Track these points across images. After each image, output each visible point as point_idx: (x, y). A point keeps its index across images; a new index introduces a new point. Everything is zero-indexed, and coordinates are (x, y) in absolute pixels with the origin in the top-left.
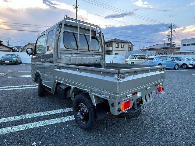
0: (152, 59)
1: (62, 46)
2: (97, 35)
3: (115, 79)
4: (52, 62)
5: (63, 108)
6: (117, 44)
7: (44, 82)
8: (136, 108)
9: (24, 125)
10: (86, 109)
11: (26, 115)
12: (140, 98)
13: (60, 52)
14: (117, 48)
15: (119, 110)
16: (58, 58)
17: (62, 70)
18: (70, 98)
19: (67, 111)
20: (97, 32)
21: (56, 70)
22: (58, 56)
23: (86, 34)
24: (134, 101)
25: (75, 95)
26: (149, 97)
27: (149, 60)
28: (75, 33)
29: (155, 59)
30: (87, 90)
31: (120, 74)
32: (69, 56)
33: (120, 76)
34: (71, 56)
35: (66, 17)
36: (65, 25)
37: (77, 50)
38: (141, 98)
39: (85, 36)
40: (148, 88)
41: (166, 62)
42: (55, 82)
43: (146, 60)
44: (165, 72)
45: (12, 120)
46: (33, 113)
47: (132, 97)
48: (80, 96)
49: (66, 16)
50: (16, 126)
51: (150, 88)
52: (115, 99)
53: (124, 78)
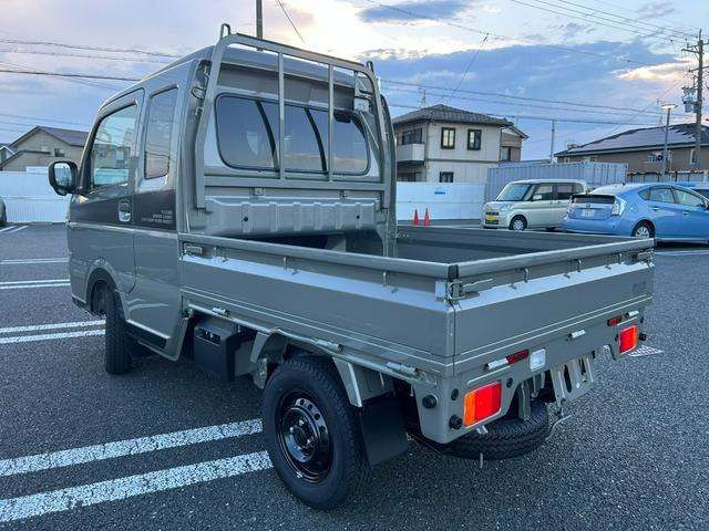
0: (610, 199)
1: (210, 158)
2: (361, 105)
3: (439, 299)
4: (171, 227)
5: (219, 423)
6: (446, 132)
7: (131, 309)
8: (526, 418)
9: (61, 493)
10: (321, 422)
11: (63, 452)
12: (543, 375)
13: (202, 181)
14: (448, 147)
15: (455, 423)
16: (196, 208)
17: (216, 262)
18: (249, 377)
19: (237, 434)
20: (357, 93)
21: (187, 258)
22: (194, 200)
23: (311, 103)
24: (514, 386)
25: (272, 367)
26: (583, 371)
27: (593, 205)
28: (264, 100)
29: (623, 203)
30: (325, 344)
31: (456, 281)
32: (239, 201)
33: (456, 289)
34: (250, 200)
35: (226, 34)
36: (224, 68)
37: (273, 174)
38: (548, 374)
39: (307, 110)
40: (575, 335)
41: (673, 214)
42: (185, 313)
43: (581, 205)
44: (651, 265)
45: (8, 474)
46: (93, 443)
47: (506, 373)
48: (295, 368)
49: (226, 28)
50: (27, 498)
51: (583, 332)
52: (439, 377)
53: (472, 294)
